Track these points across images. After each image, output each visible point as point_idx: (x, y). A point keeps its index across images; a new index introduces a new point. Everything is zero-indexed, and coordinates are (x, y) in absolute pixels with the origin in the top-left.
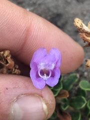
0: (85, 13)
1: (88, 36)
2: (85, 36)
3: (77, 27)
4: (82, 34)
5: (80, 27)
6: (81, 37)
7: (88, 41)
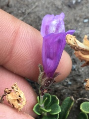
0: (78, 19)
1: (84, 54)
2: (81, 54)
3: (70, 44)
4: (77, 52)
5: (74, 45)
6: (77, 55)
7: (85, 60)
